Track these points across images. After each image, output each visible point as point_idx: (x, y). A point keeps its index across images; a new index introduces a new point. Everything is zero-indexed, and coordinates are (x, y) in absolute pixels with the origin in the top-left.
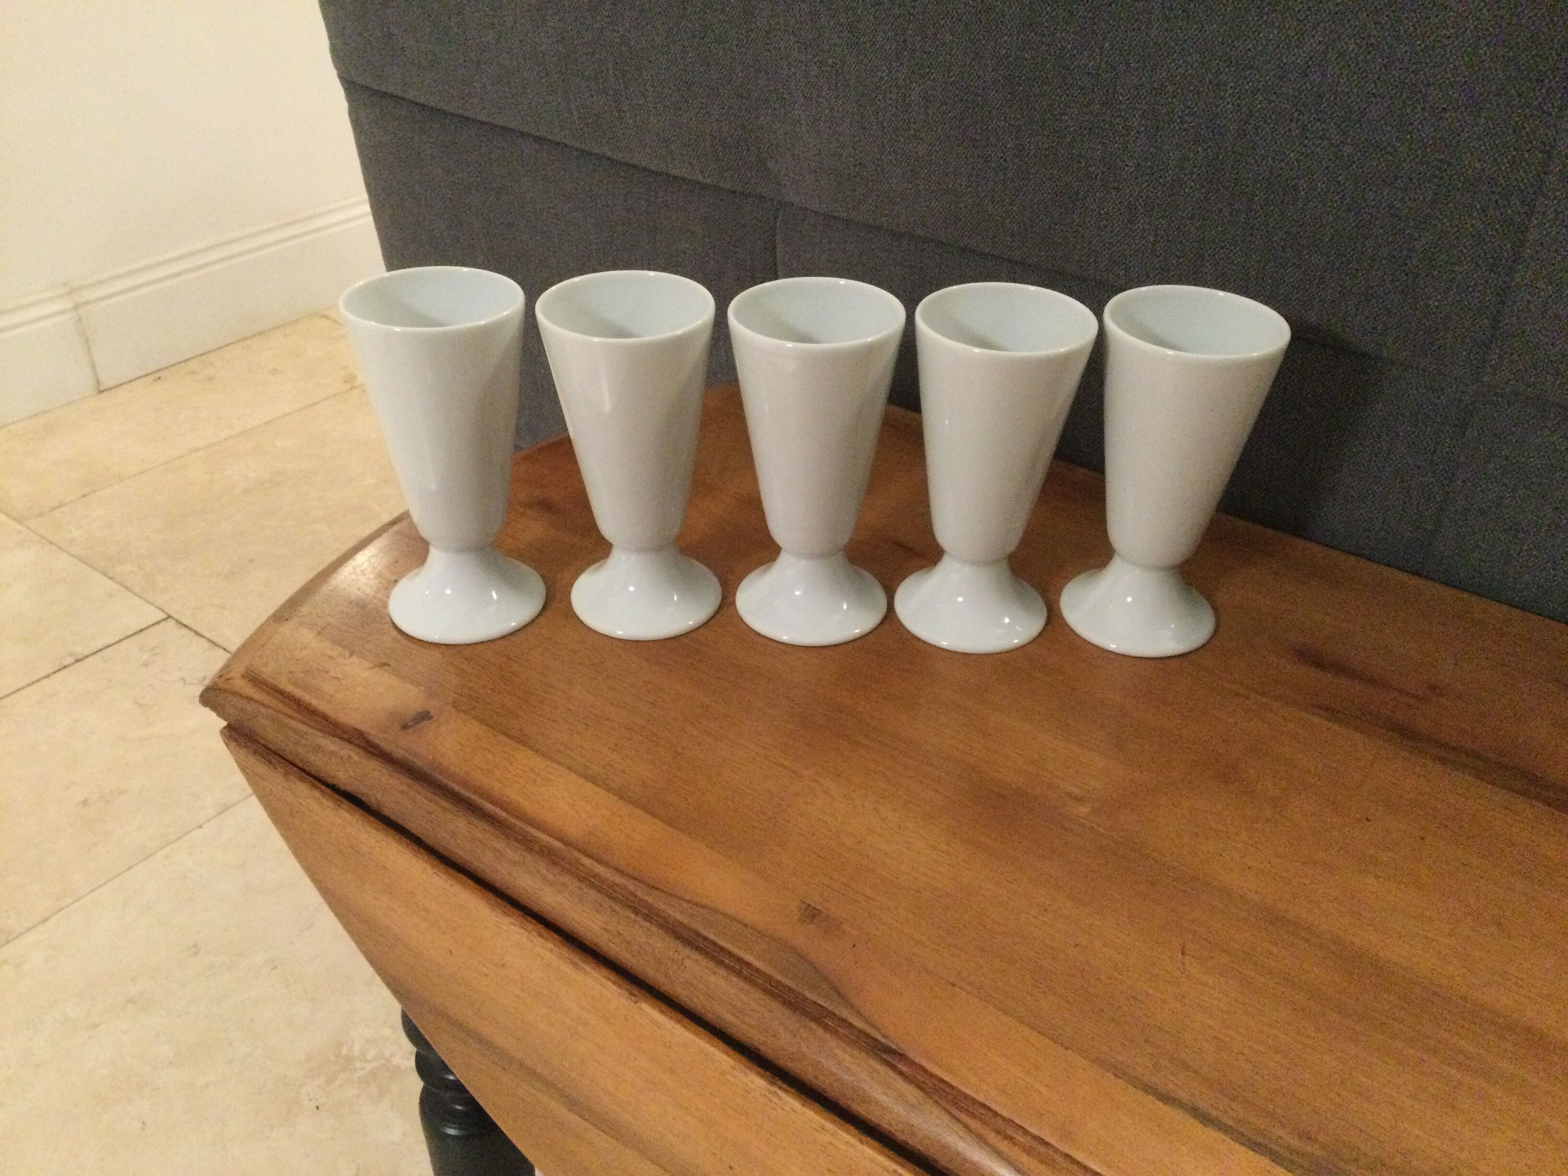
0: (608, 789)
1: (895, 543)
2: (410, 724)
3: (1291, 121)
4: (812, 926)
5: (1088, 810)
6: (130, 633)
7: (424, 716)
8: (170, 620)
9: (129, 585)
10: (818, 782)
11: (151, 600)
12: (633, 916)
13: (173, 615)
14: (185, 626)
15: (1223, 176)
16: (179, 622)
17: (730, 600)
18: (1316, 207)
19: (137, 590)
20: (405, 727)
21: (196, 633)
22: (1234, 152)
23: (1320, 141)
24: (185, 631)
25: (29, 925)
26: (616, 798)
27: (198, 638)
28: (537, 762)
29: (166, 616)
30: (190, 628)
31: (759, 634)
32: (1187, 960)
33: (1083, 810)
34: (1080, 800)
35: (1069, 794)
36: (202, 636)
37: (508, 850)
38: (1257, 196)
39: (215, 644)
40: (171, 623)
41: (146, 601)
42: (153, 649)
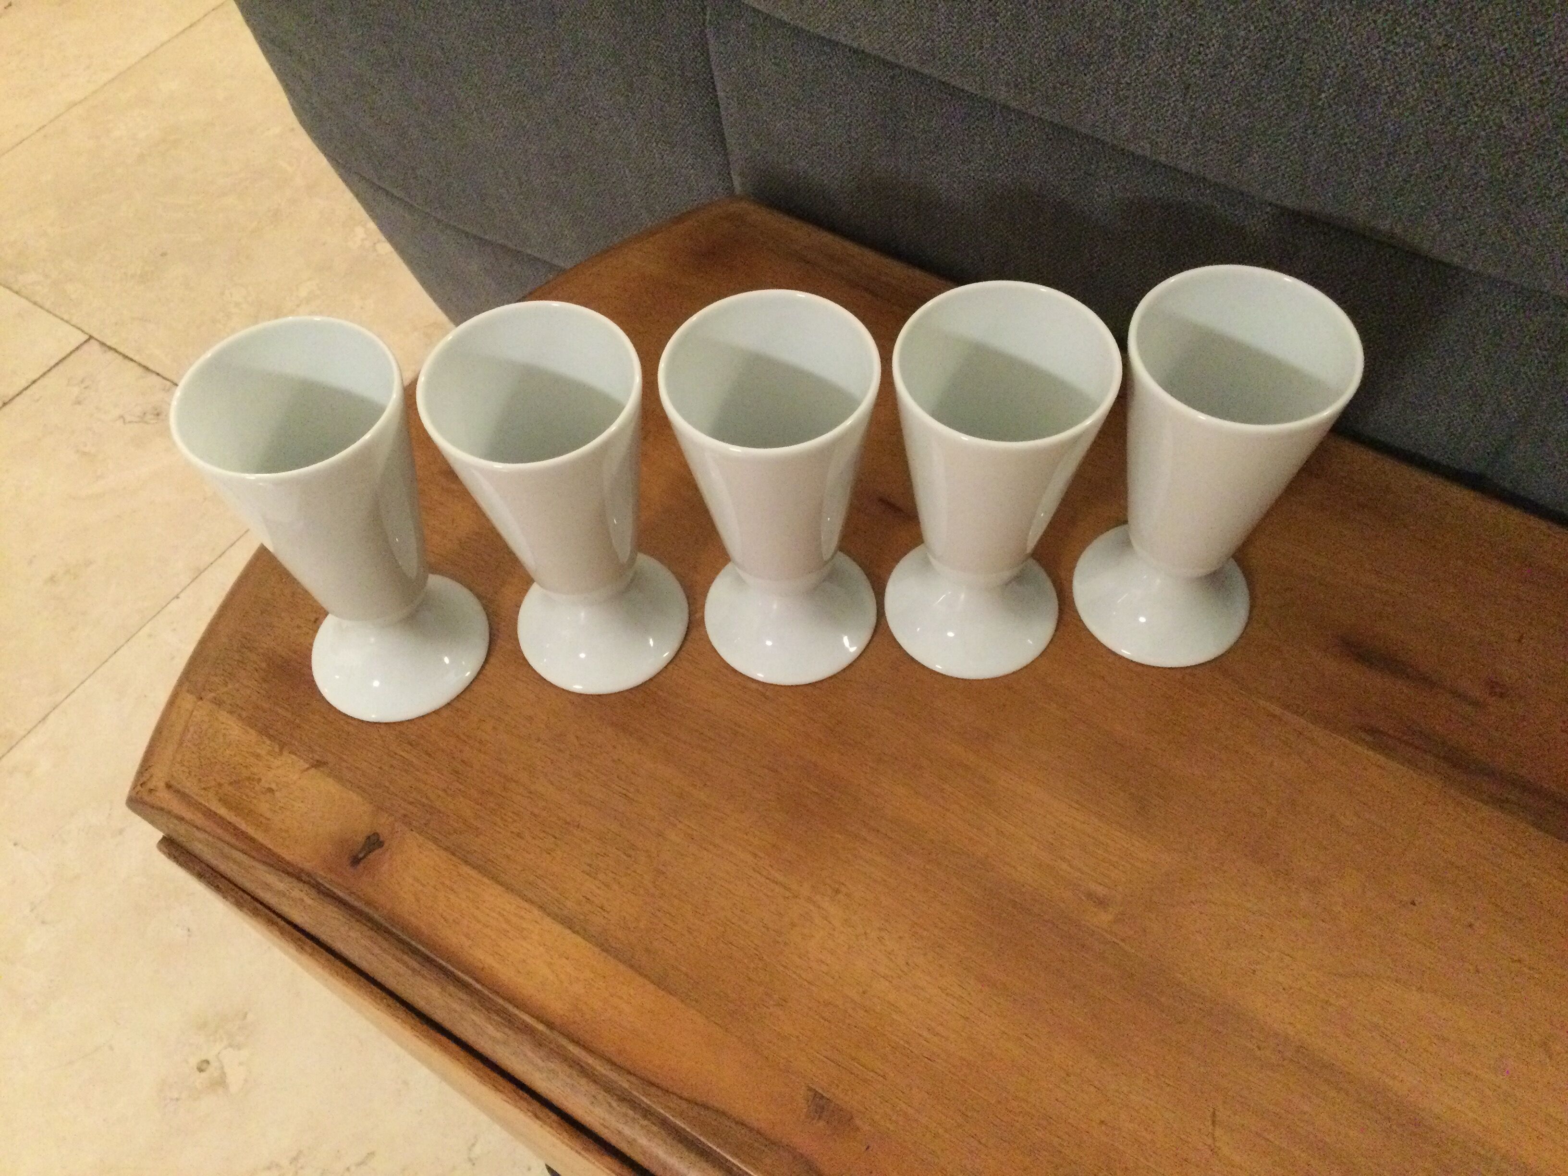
0: (587, 936)
1: (882, 500)
2: (361, 856)
3: (1378, 11)
4: (821, 1124)
5: (1110, 917)
6: (52, 363)
7: (374, 842)
8: (92, 341)
9: (38, 299)
10: (815, 903)
11: (66, 317)
12: (631, 1113)
13: (95, 335)
14: (110, 348)
15: (1281, 63)
16: (103, 344)
17: (698, 616)
18: (1401, 114)
19: (48, 305)
20: (356, 861)
21: (126, 357)
22: (1298, 39)
23: (1414, 40)
24: (111, 355)
25: (29, 727)
26: (597, 950)
27: (126, 361)
28: (508, 903)
29: (87, 337)
30: (116, 351)
31: (735, 671)
32: (1218, 1132)
33: (1104, 918)
34: (1102, 903)
35: (1090, 895)
36: (132, 360)
37: (489, 1026)
38: (1324, 92)
39: (147, 369)
40: (94, 346)
41: (62, 319)
42: (82, 381)
